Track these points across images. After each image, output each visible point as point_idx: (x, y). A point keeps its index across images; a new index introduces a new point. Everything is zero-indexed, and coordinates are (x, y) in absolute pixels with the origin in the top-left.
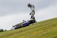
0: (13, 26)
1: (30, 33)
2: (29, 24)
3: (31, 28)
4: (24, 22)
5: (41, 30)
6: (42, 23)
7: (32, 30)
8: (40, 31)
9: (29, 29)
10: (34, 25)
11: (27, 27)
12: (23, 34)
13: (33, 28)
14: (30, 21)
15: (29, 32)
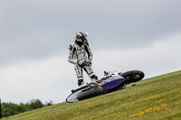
0: (73, 92)
1: (126, 114)
2: (122, 84)
3: (129, 97)
4: (107, 78)
6: (164, 79)
7: (133, 103)
8: (158, 105)
9: (123, 100)
10: (140, 86)
11: (116, 92)
12: (105, 115)
13: (137, 97)
14: (125, 75)
15: (124, 109)
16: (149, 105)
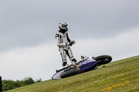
0: (57, 71)
1: (98, 88)
2: (95, 66)
3: (100, 76)
4: (83, 61)
5: (124, 81)
6: (127, 62)
7: (103, 80)
8: (122, 81)
9: (95, 78)
10: (108, 67)
11: (90, 72)
12: (82, 89)
13: (106, 75)
14: (97, 59)
15: (96, 85)
16: (116, 81)
